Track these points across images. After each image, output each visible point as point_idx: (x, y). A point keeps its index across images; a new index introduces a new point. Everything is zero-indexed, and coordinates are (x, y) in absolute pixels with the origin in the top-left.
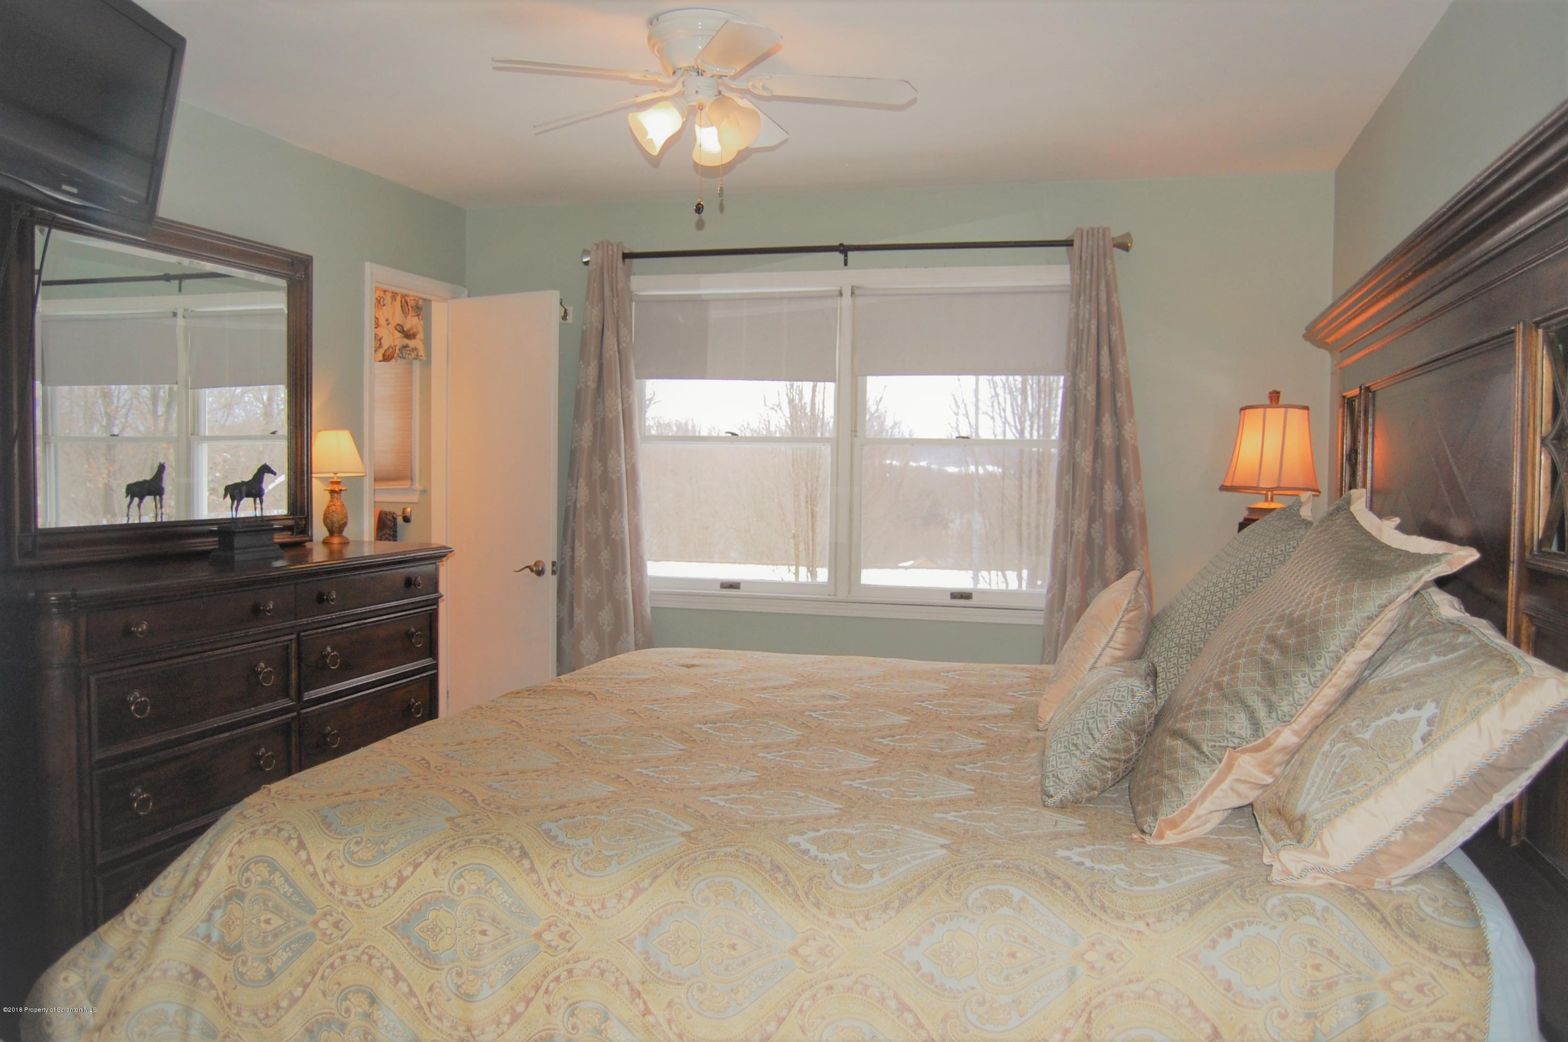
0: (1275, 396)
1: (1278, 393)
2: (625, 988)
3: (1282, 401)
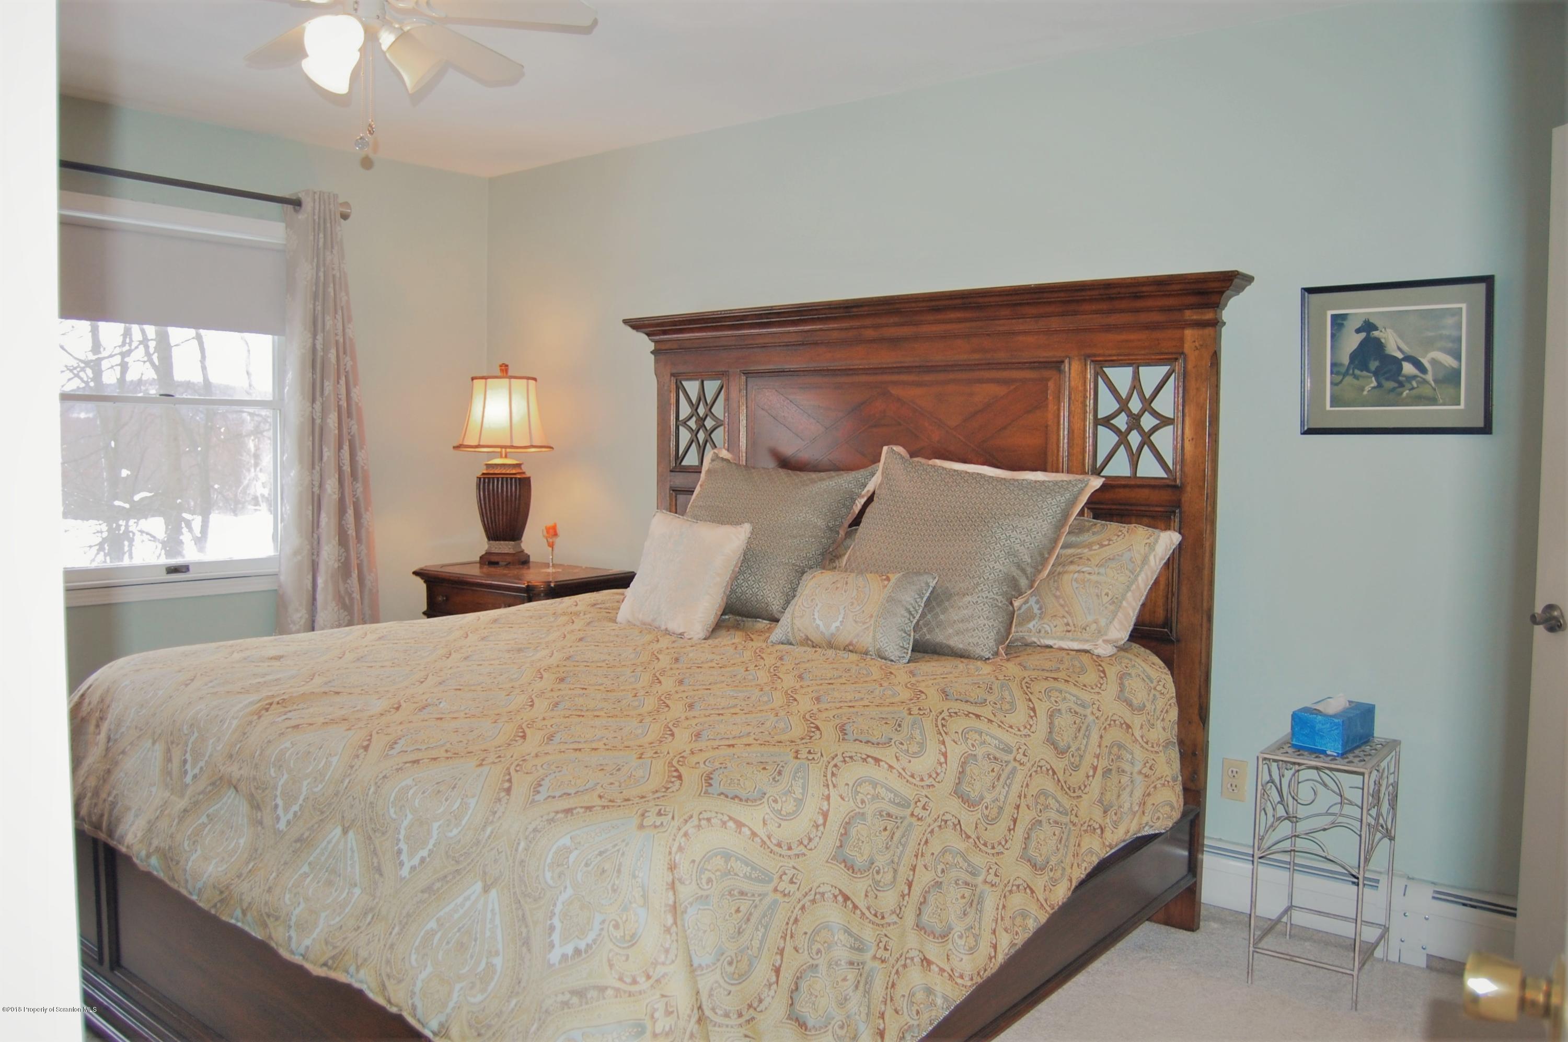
0: (504, 368)
1: (507, 366)
2: (731, 824)
3: (510, 373)
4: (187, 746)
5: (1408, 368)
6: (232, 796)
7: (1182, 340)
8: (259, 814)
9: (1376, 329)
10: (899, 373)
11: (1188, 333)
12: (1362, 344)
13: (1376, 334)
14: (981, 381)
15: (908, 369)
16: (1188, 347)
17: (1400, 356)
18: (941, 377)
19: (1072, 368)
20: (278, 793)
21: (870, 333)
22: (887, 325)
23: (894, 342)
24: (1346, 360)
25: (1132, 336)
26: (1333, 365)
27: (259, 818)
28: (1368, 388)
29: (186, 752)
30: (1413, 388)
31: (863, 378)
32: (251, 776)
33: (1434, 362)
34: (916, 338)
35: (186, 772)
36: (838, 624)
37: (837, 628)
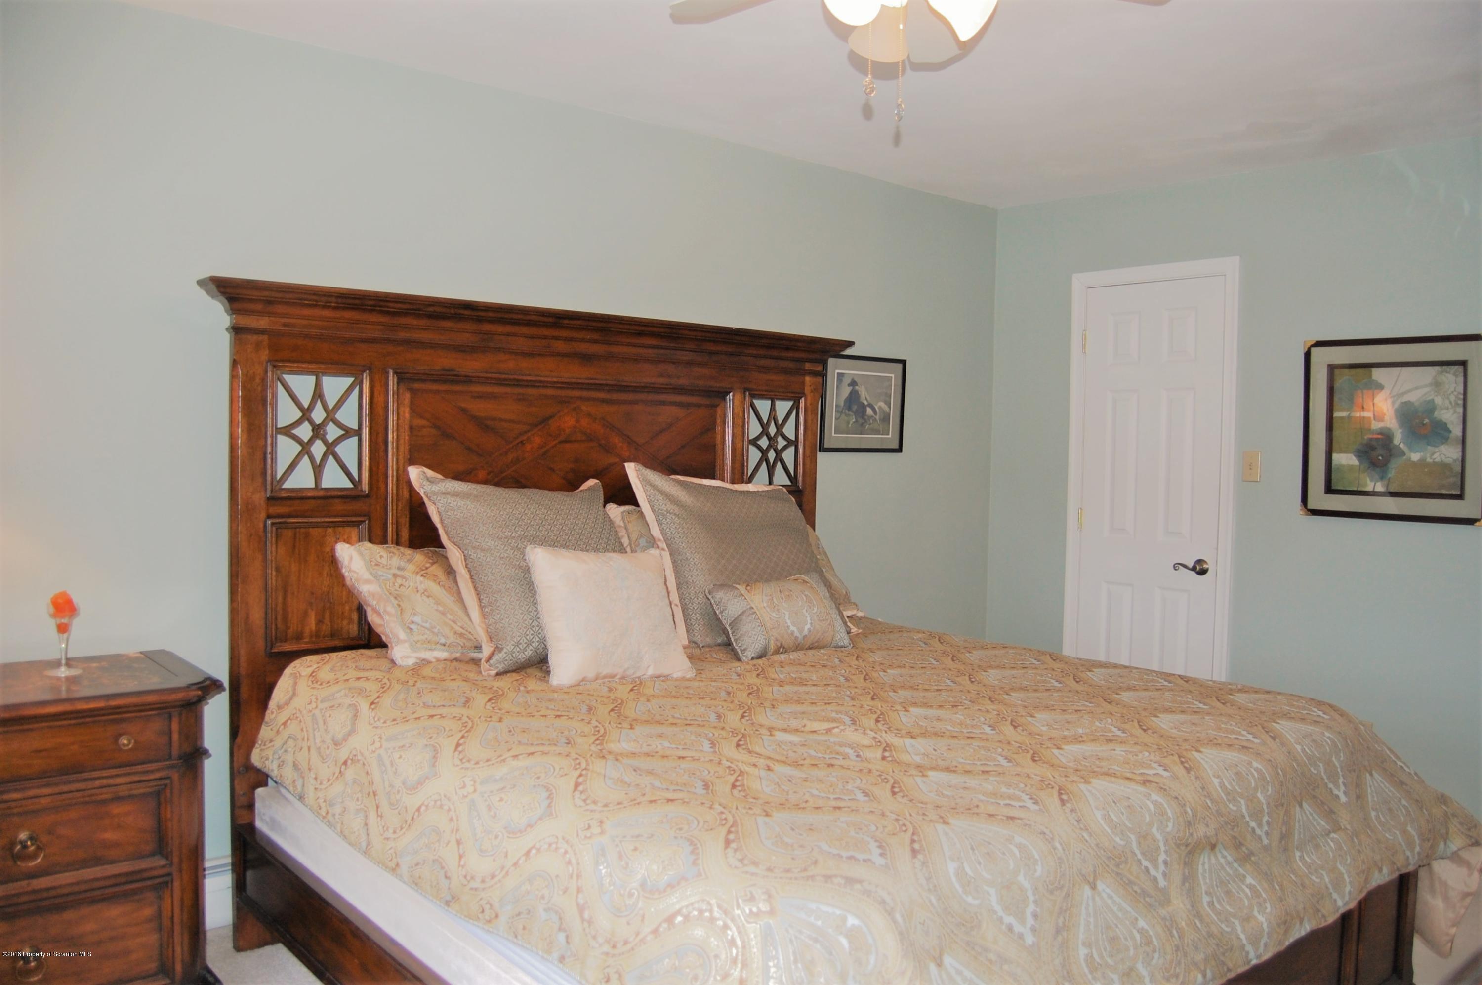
4: (1136, 855)
5: (869, 411)
6: (1206, 860)
7: (803, 383)
8: (1244, 849)
9: (857, 385)
10: (589, 389)
11: (808, 379)
12: (851, 393)
13: (857, 388)
14: (663, 403)
15: (599, 387)
16: (807, 390)
17: (866, 403)
18: (631, 396)
19: (735, 398)
20: (1248, 819)
21: (560, 346)
22: (583, 340)
23: (586, 358)
24: (842, 404)
25: (773, 377)
26: (837, 406)
27: (1246, 851)
28: (851, 423)
29: (1139, 861)
30: (870, 424)
31: (550, 392)
32: (1222, 823)
33: (880, 408)
34: (609, 357)
35: (1155, 879)
36: (808, 626)
37: (810, 631)
